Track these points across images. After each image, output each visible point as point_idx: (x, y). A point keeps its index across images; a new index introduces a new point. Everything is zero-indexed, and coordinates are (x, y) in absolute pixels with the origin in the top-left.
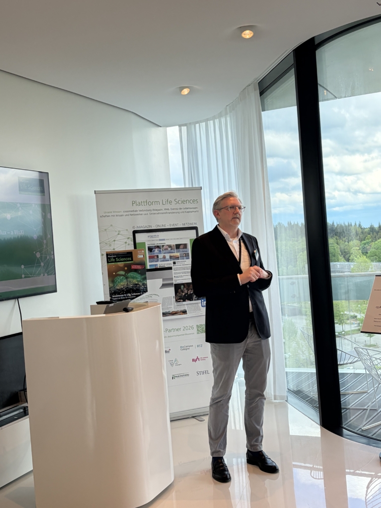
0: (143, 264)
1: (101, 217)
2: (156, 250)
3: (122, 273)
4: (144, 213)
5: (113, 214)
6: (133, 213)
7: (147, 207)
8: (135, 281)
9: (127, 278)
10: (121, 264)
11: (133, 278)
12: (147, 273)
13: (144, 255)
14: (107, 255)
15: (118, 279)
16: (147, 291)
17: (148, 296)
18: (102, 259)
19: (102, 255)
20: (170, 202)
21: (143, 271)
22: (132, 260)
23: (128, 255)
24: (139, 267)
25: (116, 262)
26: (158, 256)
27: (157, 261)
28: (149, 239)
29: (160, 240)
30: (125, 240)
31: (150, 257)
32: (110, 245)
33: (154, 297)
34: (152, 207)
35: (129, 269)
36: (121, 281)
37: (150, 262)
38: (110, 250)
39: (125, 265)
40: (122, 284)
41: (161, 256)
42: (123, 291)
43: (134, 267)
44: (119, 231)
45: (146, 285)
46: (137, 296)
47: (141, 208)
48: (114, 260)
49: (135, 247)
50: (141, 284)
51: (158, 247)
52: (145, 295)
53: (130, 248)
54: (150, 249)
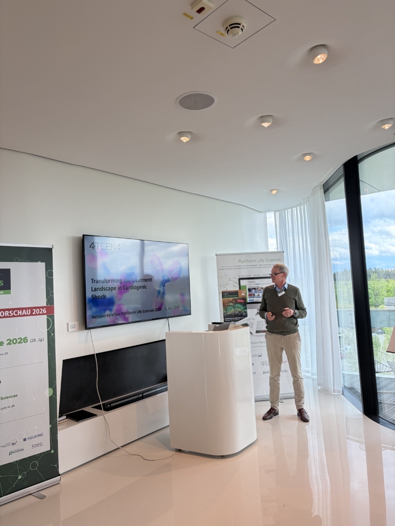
0: (245, 299)
1: (219, 270)
2: (253, 291)
3: (232, 304)
4: (246, 267)
5: (226, 268)
6: (239, 268)
7: (248, 264)
8: (239, 310)
9: (234, 308)
10: (231, 299)
11: (238, 308)
12: (247, 305)
13: (246, 294)
14: (223, 293)
15: (229, 308)
16: (247, 316)
17: (248, 320)
18: (219, 296)
19: (220, 293)
20: (263, 261)
21: (245, 303)
22: (238, 296)
23: (235, 293)
24: (242, 301)
25: (227, 297)
26: (254, 294)
27: (254, 298)
28: (249, 283)
29: (256, 284)
30: (234, 284)
31: (249, 295)
32: (224, 287)
33: (252, 320)
34: (251, 264)
35: (236, 302)
36: (231, 309)
37: (249, 298)
38: (224, 290)
39: (233, 300)
40: (231, 311)
41: (256, 294)
42: (232, 316)
43: (239, 301)
44: (230, 278)
45: (247, 312)
46: (241, 319)
47: (244, 264)
48: (226, 296)
49: (240, 289)
50: (243, 312)
51: (255, 289)
52: (246, 319)
53: (237, 289)
54: (250, 290)
